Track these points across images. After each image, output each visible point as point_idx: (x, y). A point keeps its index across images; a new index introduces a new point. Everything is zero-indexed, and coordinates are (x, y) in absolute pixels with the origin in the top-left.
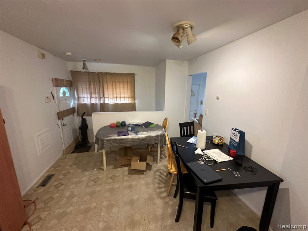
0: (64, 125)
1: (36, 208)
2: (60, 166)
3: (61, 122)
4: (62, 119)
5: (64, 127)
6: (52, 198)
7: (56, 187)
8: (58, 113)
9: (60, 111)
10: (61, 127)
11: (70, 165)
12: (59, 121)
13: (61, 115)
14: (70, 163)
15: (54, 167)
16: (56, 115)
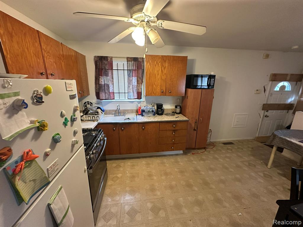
0: (266, 116)
1: (212, 148)
2: (243, 143)
3: (265, 113)
4: (266, 111)
5: (265, 118)
6: (221, 151)
7: (228, 149)
8: (264, 104)
9: (268, 103)
10: (261, 117)
11: (248, 147)
12: (263, 111)
13: (267, 107)
14: (250, 146)
15: (239, 142)
16: (262, 105)
